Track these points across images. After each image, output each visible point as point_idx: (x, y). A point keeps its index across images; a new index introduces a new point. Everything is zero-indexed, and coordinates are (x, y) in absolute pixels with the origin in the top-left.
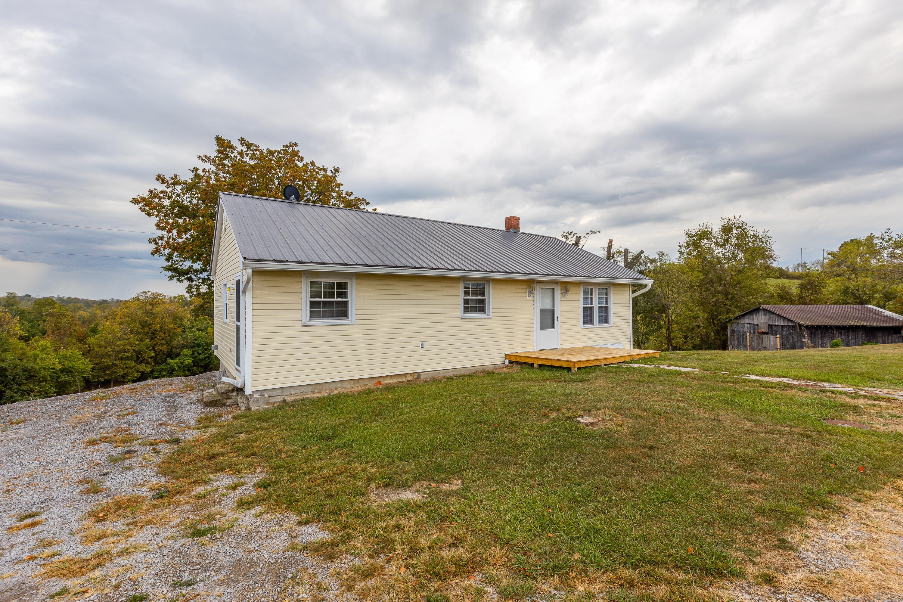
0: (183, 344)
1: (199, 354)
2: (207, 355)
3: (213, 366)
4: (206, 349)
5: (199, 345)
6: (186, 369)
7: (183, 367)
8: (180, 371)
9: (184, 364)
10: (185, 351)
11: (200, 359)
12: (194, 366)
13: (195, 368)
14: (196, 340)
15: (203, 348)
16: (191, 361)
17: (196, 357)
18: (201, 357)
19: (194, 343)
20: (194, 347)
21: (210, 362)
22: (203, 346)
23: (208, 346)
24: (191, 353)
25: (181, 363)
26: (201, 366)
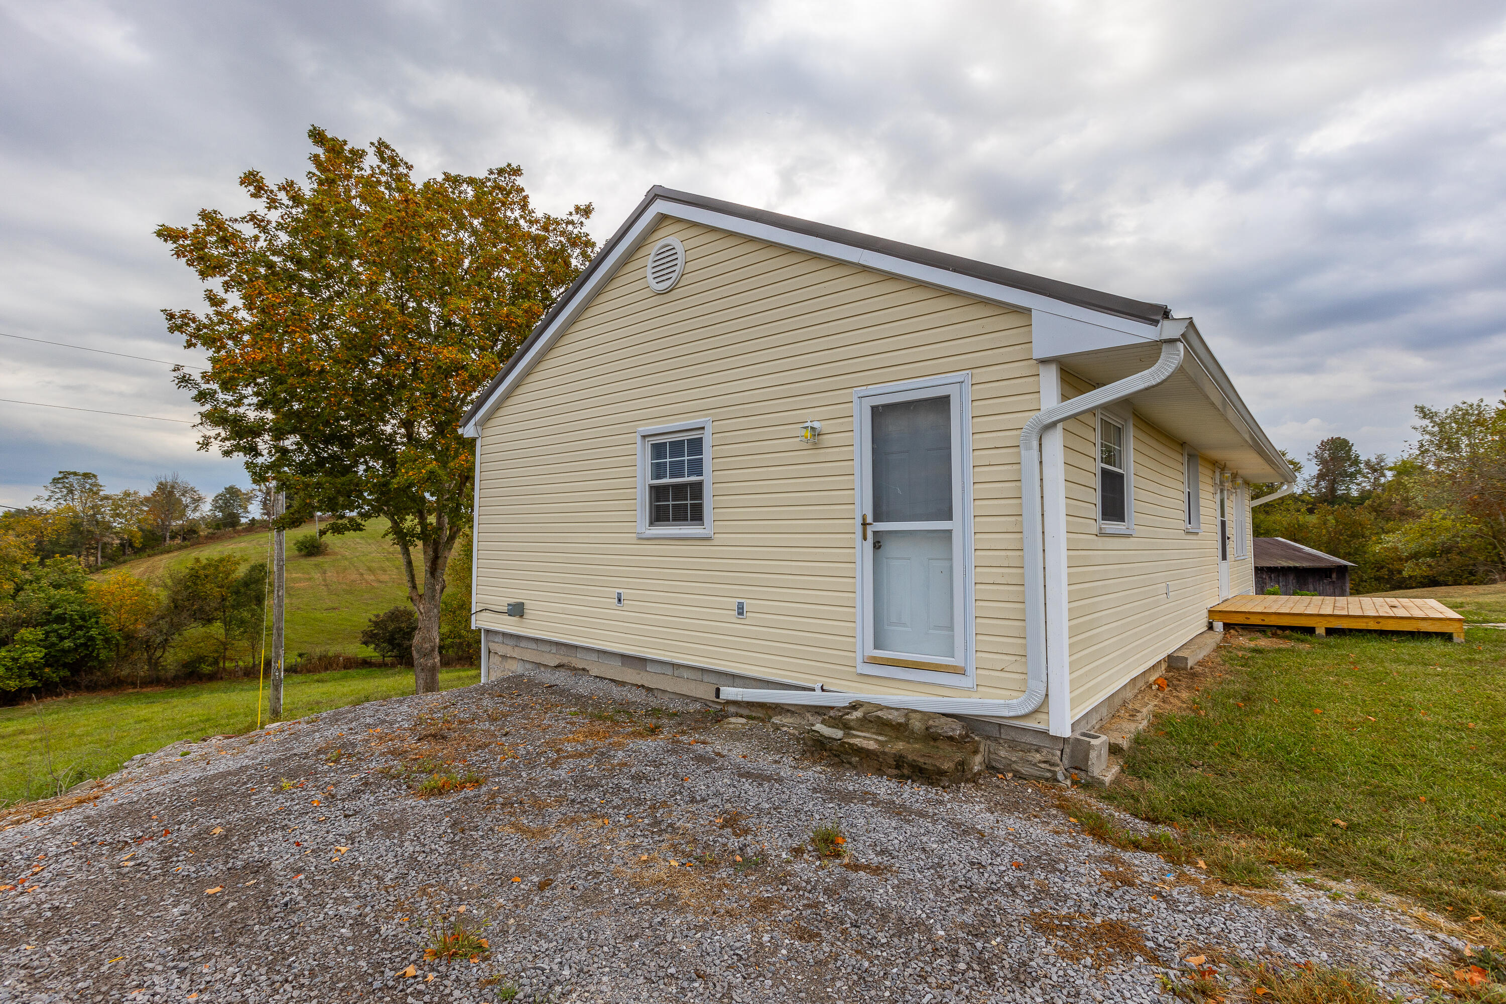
0: (18, 618)
1: (62, 638)
2: (82, 641)
3: (95, 664)
4: (80, 628)
5: (60, 619)
6: (27, 672)
7: (19, 668)
8: (10, 679)
9: (22, 662)
10: (25, 633)
11: (63, 651)
12: (47, 665)
13: (47, 670)
14: (53, 607)
15: (72, 624)
16: (43, 654)
17: (53, 645)
18: (67, 644)
19: (50, 614)
20: (48, 622)
21: (89, 656)
22: (72, 621)
23: (83, 618)
24: (42, 637)
25: (13, 659)
26: (65, 665)
